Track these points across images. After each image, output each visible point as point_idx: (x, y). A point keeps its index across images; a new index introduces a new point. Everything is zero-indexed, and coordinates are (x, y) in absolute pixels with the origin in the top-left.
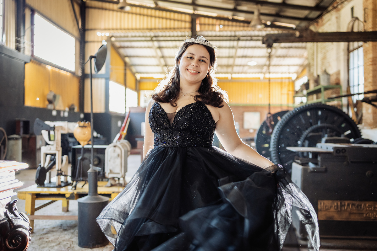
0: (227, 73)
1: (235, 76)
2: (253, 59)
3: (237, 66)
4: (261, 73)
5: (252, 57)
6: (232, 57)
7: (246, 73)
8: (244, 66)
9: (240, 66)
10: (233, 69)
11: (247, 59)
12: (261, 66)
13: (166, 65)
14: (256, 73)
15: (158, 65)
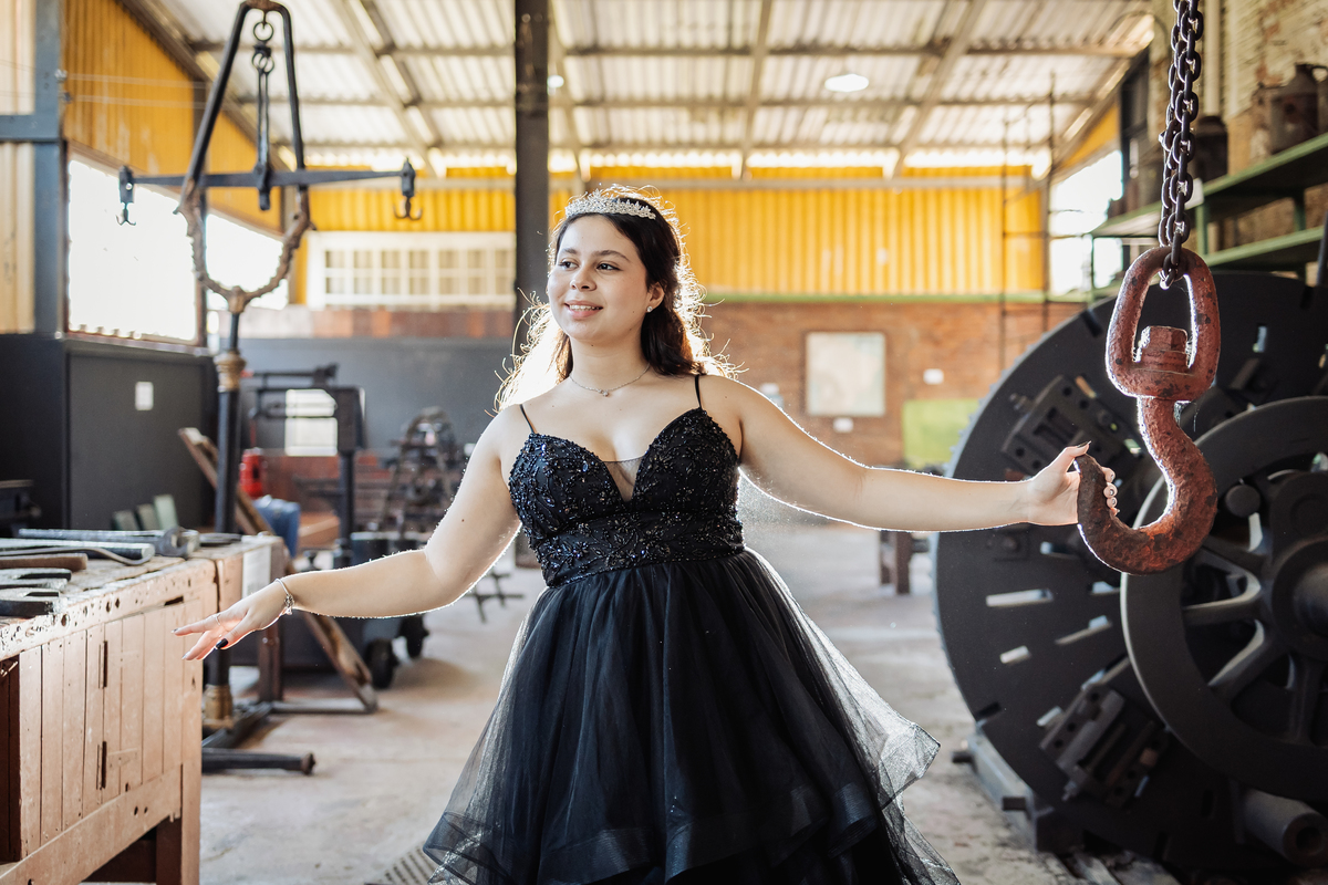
0: (722, 145)
1: (758, 160)
2: (852, 61)
3: (771, 103)
4: (887, 144)
5: (848, 50)
6: (744, 51)
7: (812, 145)
8: (804, 103)
9: (787, 102)
10: (750, 120)
11: (823, 64)
12: (888, 107)
13: (416, 101)
14: (859, 146)
15: (373, 101)
